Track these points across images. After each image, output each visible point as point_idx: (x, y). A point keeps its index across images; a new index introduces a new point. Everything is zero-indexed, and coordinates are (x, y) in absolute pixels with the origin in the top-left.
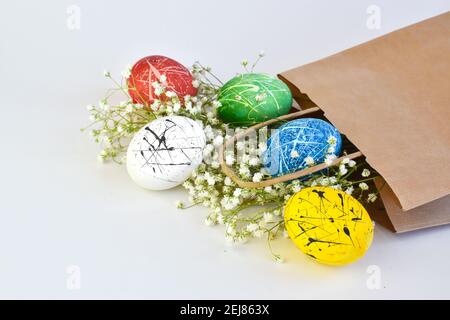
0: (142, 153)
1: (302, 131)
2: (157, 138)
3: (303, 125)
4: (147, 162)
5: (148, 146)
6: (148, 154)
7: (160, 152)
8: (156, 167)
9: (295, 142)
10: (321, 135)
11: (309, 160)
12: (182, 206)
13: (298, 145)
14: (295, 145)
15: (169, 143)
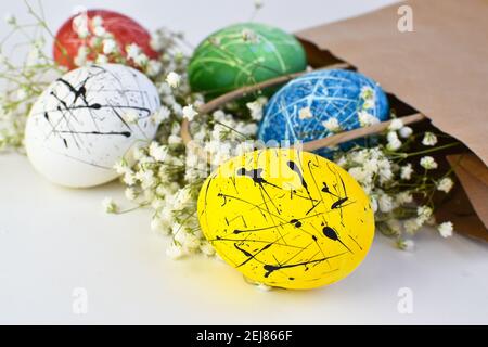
0: (46, 116)
1: (321, 83)
2: (72, 89)
3: (323, 75)
4: (54, 131)
5: (56, 103)
6: (55, 116)
7: (75, 112)
8: (68, 136)
9: (310, 99)
10: (352, 88)
11: (331, 123)
12: (114, 209)
13: (315, 104)
14: (310, 103)
15: (92, 98)
